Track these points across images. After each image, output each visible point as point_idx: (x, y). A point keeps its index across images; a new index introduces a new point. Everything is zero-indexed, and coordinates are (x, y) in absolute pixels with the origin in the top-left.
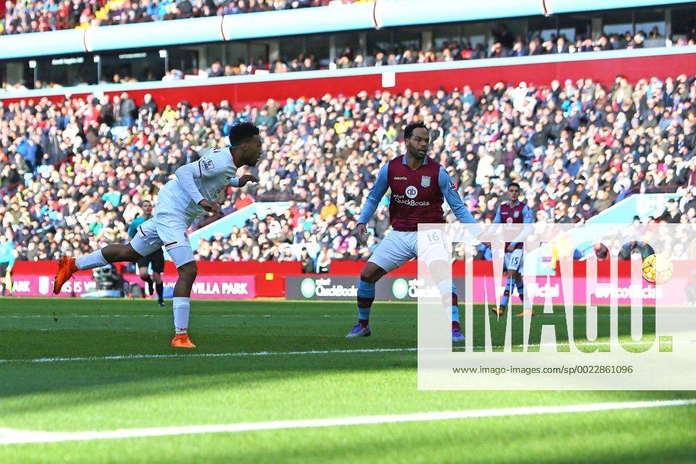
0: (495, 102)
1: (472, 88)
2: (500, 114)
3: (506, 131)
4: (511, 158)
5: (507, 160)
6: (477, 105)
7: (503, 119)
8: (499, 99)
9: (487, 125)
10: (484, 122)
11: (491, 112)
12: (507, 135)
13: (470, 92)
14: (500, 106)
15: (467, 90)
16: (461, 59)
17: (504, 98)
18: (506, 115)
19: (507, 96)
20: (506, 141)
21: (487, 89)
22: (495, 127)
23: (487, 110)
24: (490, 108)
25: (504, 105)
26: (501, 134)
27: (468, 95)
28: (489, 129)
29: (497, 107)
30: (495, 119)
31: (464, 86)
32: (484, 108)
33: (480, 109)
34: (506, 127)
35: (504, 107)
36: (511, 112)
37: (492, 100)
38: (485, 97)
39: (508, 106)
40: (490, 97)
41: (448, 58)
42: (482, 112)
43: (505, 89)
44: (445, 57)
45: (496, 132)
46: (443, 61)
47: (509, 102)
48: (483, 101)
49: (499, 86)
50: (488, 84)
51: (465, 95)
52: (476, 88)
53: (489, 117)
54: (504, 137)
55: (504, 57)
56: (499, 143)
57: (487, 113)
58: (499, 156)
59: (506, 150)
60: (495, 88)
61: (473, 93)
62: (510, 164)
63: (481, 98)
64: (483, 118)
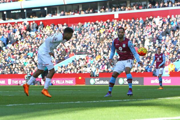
0: (150, 22)
1: (142, 18)
2: (151, 26)
3: (153, 32)
4: (155, 40)
5: (154, 40)
6: (144, 23)
7: (152, 28)
8: (151, 22)
9: (148, 30)
10: (147, 29)
11: (148, 26)
12: (154, 33)
13: (142, 19)
14: (151, 24)
15: (141, 19)
16: (139, 9)
17: (153, 21)
18: (153, 26)
19: (154, 20)
20: (154, 35)
21: (147, 18)
22: (150, 30)
23: (147, 25)
24: (148, 24)
25: (152, 23)
26: (152, 32)
27: (141, 20)
28: (148, 31)
29: (150, 24)
30: (150, 28)
31: (140, 17)
32: (146, 24)
33: (145, 25)
34: (153, 30)
35: (153, 24)
36: (155, 26)
37: (149, 22)
38: (147, 21)
39: (154, 24)
40: (148, 21)
41: (135, 9)
42: (146, 26)
43: (153, 18)
44: (134, 8)
45: (150, 32)
46: (133, 10)
47: (154, 22)
48: (146, 22)
49: (151, 17)
50: (147, 17)
51: (140, 20)
52: (144, 18)
53: (148, 27)
54: (153, 33)
55: (152, 8)
56: (151, 35)
57: (147, 26)
58: (151, 39)
59: (154, 38)
60: (150, 18)
61: (143, 20)
62: (155, 42)
63: (145, 21)
64: (146, 27)
